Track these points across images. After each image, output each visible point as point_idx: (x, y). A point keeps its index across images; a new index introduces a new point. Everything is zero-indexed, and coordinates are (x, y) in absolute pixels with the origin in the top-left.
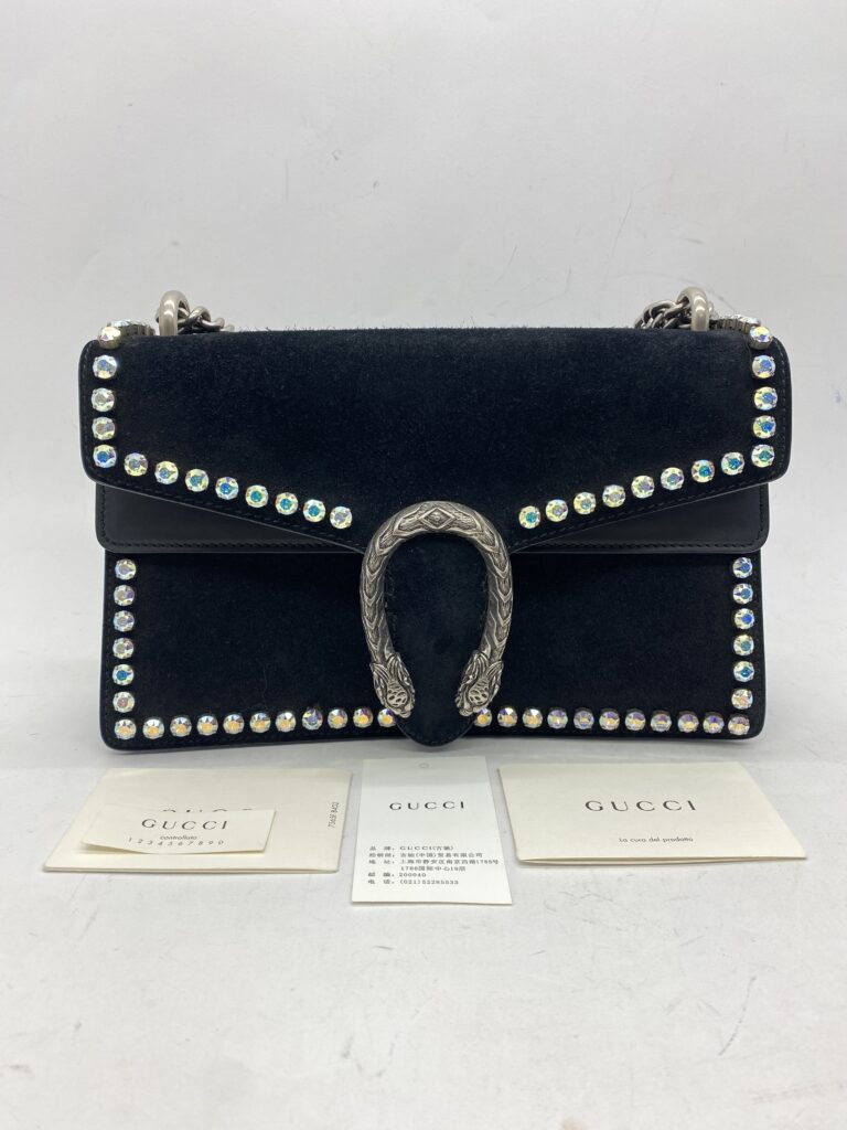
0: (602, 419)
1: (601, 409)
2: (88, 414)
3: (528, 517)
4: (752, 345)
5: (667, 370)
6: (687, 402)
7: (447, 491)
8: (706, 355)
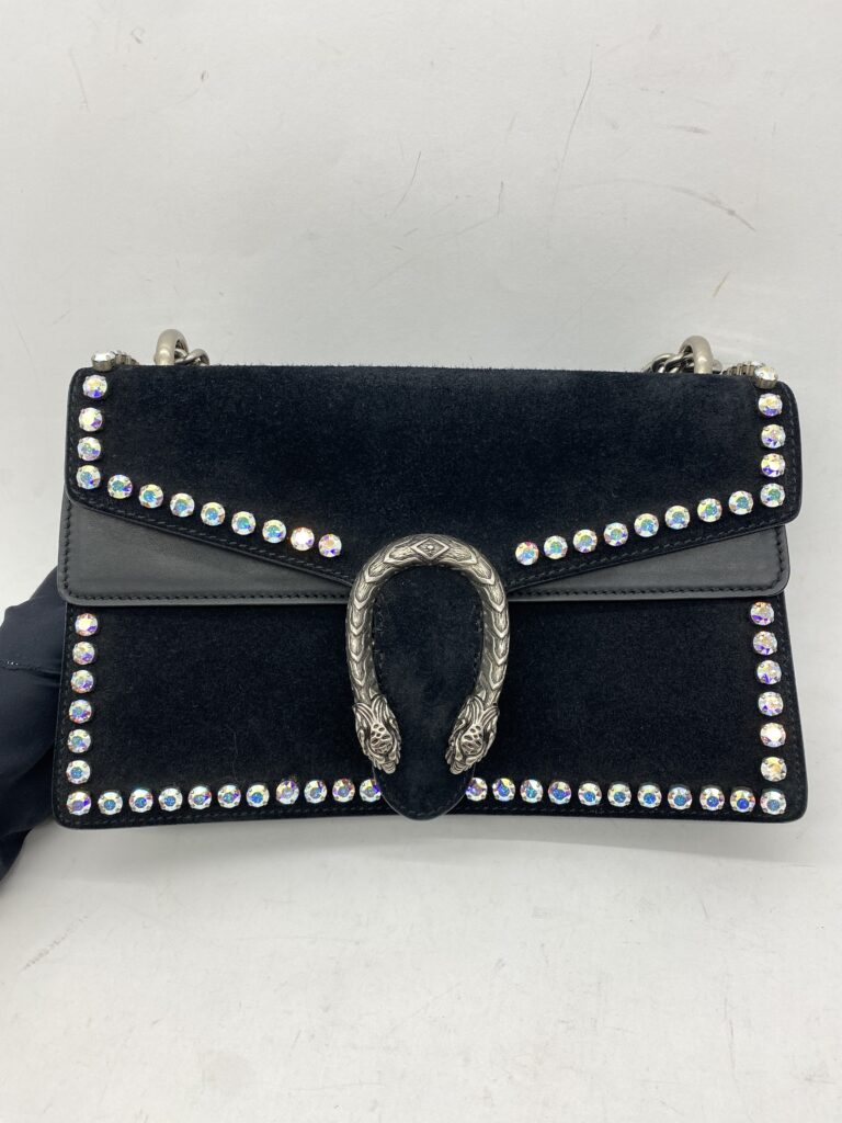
0: (603, 454)
1: (602, 445)
2: (75, 433)
3: (526, 553)
4: (757, 385)
5: (671, 407)
6: (691, 439)
7: (442, 525)
8: (711, 393)
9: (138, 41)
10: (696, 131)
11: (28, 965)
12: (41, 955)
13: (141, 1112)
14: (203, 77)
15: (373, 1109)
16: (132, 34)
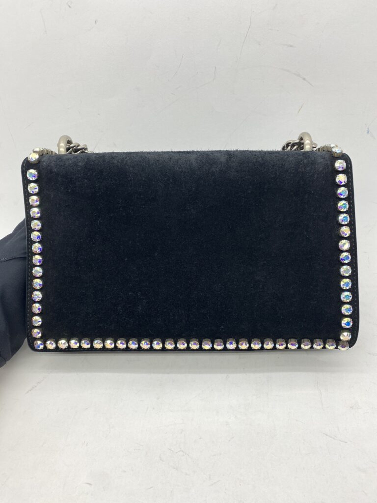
9: (70, 7)
10: (291, 46)
11: (28, 392)
12: (33, 388)
13: (84, 442)
14: (95, 22)
15: (181, 433)
16: (67, 4)
